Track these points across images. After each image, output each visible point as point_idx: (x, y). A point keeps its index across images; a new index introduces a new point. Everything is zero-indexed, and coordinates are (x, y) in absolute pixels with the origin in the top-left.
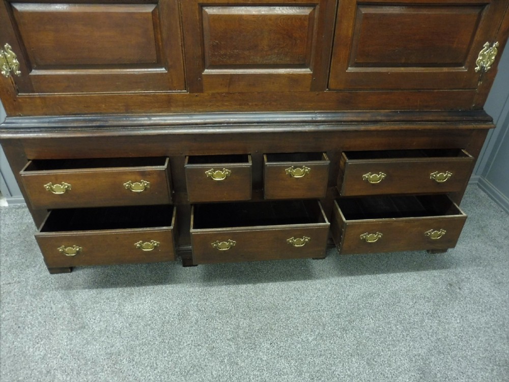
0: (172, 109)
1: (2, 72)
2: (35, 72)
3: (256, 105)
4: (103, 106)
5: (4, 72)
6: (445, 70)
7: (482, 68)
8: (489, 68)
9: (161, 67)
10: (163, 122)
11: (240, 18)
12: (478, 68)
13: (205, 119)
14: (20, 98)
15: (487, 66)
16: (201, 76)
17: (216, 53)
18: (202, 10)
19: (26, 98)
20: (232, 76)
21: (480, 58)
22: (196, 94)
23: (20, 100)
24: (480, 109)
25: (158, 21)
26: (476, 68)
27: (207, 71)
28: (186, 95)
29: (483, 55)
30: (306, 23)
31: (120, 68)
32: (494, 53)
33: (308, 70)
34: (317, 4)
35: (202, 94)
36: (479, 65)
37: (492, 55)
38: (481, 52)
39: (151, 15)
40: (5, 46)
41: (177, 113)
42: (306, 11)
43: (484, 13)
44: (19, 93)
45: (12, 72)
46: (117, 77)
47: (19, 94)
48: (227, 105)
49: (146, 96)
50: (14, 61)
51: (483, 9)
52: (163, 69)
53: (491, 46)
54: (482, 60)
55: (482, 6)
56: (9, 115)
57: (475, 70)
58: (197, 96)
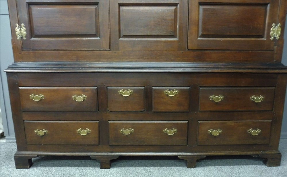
0: (101, 60)
1: (17, 38)
2: (33, 39)
3: (148, 58)
6: (253, 39)
7: (275, 38)
8: (278, 38)
9: (97, 37)
10: (95, 66)
12: (272, 38)
15: (277, 37)
16: (118, 42)
17: (126, 29)
18: (120, 7)
19: (26, 52)
20: (135, 41)
22: (115, 52)
23: (23, 53)
24: (279, 63)
25: (98, 13)
26: (271, 38)
27: (121, 39)
28: (109, 52)
31: (76, 37)
32: (280, 29)
33: (176, 39)
34: (178, 4)
35: (118, 52)
36: (273, 36)
37: (278, 31)
38: (271, 29)
39: (94, 10)
40: (22, 25)
41: (104, 62)
44: (23, 49)
45: (22, 39)
46: (74, 41)
48: (132, 58)
49: (88, 52)
50: (25, 32)
52: (99, 38)
53: (276, 25)
54: (273, 33)
55: (266, 5)
56: (15, 62)
57: (270, 39)
58: (115, 53)
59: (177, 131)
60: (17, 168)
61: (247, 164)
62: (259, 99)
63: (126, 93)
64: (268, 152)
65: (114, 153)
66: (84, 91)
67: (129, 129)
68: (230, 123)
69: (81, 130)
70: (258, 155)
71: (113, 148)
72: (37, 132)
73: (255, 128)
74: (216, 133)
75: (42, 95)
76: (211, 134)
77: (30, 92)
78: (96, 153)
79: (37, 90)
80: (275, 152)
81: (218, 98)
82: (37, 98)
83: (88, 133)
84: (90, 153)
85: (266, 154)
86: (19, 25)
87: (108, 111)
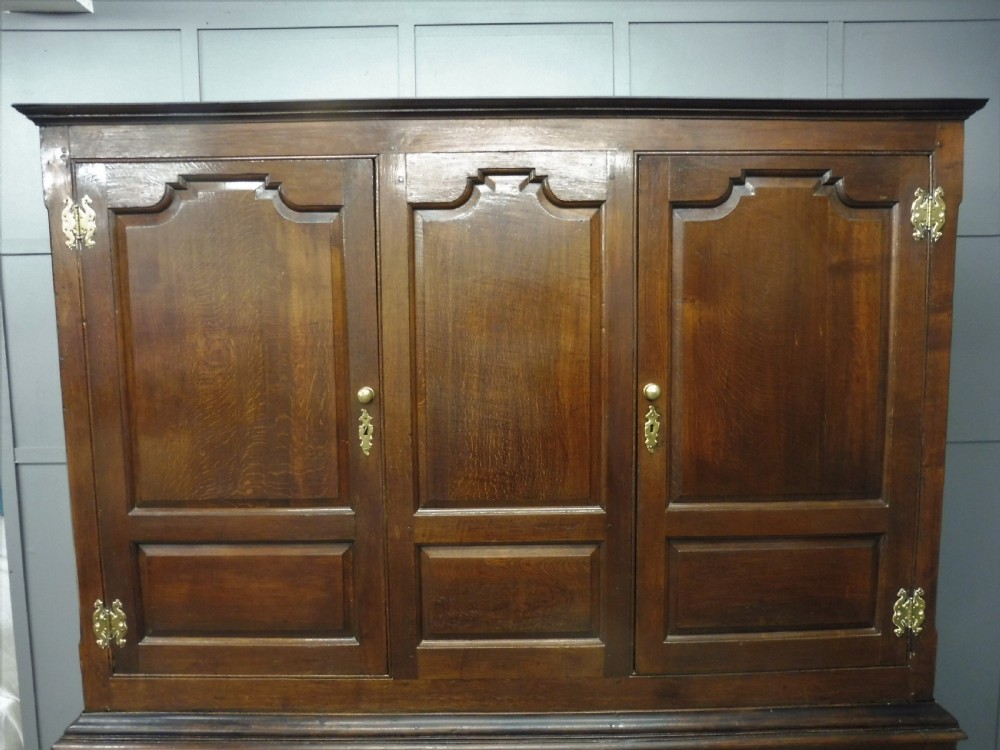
0: (363, 706)
1: (98, 641)
2: (148, 641)
3: (509, 701)
4: (247, 697)
5: (100, 642)
6: (841, 634)
7: (907, 629)
8: (919, 629)
9: (351, 636)
10: (344, 730)
11: (480, 563)
12: (899, 630)
13: (419, 725)
14: (113, 681)
15: (916, 627)
16: (414, 652)
17: (441, 616)
18: (420, 550)
19: (122, 681)
20: (466, 652)
21: (897, 614)
22: (405, 681)
23: (113, 685)
24: (925, 700)
25: (351, 567)
26: (896, 631)
27: (425, 643)
28: (387, 683)
29: (902, 610)
30: (587, 569)
31: (283, 637)
32: (920, 605)
33: (597, 640)
34: (603, 541)
35: (415, 681)
36: (901, 625)
37: (918, 609)
38: (896, 604)
39: (340, 560)
40: (114, 603)
41: (369, 713)
42: (586, 552)
43: (882, 546)
44: (114, 673)
45: (113, 643)
46: (276, 650)
47: (115, 675)
48: (458, 701)
49: (319, 683)
50: (121, 625)
51: (878, 541)
52: (353, 640)
53: (910, 594)
54: (902, 617)
55: (875, 537)
56: (89, 709)
57: (895, 634)
58: (405, 685)
86: (104, 605)
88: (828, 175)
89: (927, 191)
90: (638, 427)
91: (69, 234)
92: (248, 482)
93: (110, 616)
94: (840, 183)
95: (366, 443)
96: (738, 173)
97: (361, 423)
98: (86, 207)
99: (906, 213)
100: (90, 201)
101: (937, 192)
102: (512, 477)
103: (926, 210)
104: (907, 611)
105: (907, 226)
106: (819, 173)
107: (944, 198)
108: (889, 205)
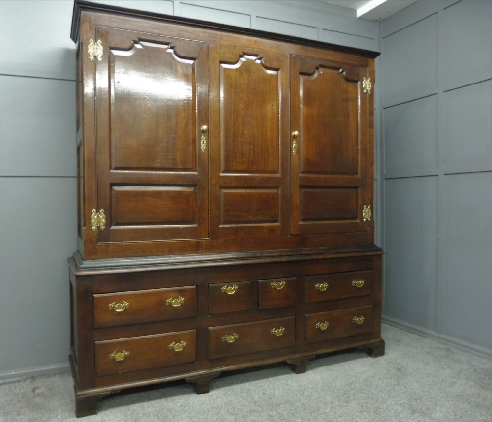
0: (199, 251)
1: (93, 228)
2: (113, 228)
6: (349, 221)
7: (367, 219)
8: (370, 219)
9: (194, 224)
12: (365, 219)
14: (98, 246)
16: (218, 229)
17: (228, 214)
19: (102, 246)
20: (237, 228)
21: (364, 214)
22: (215, 241)
23: (98, 247)
24: (372, 244)
25: (196, 196)
27: (222, 226)
28: (208, 241)
29: (365, 212)
30: (275, 197)
32: (370, 211)
33: (279, 224)
34: (280, 186)
35: (218, 241)
37: (369, 213)
38: (363, 211)
39: (192, 193)
40: (101, 210)
41: (202, 254)
42: (274, 191)
43: (359, 191)
44: (98, 242)
45: (98, 228)
46: (167, 229)
48: (233, 248)
49: (183, 243)
50: (103, 220)
52: (196, 225)
53: (367, 207)
55: (357, 188)
57: (363, 221)
59: (285, 330)
60: (78, 416)
61: (354, 359)
62: (360, 283)
63: (231, 290)
64: (372, 341)
65: (215, 370)
66: (181, 293)
67: (233, 335)
68: (336, 313)
69: (175, 344)
70: (364, 346)
71: (214, 362)
72: (114, 357)
73: (359, 316)
74: (324, 326)
75: (127, 304)
76: (319, 329)
77: (111, 299)
78: (192, 374)
79: (120, 296)
80: (379, 340)
81: (323, 286)
82: (119, 307)
83: (184, 348)
84: (185, 375)
85: (371, 344)
86: (96, 212)
87: (209, 314)
88: (341, 70)
89: (367, 79)
90: (291, 146)
91: (91, 54)
92: (159, 161)
93: (99, 217)
94: (344, 73)
95: (203, 147)
96: (318, 65)
97: (202, 139)
98: (99, 44)
99: (362, 85)
100: (101, 42)
101: (369, 79)
102: (252, 163)
103: (367, 84)
104: (366, 213)
105: (362, 89)
106: (339, 69)
107: (371, 81)
108: (356, 81)
